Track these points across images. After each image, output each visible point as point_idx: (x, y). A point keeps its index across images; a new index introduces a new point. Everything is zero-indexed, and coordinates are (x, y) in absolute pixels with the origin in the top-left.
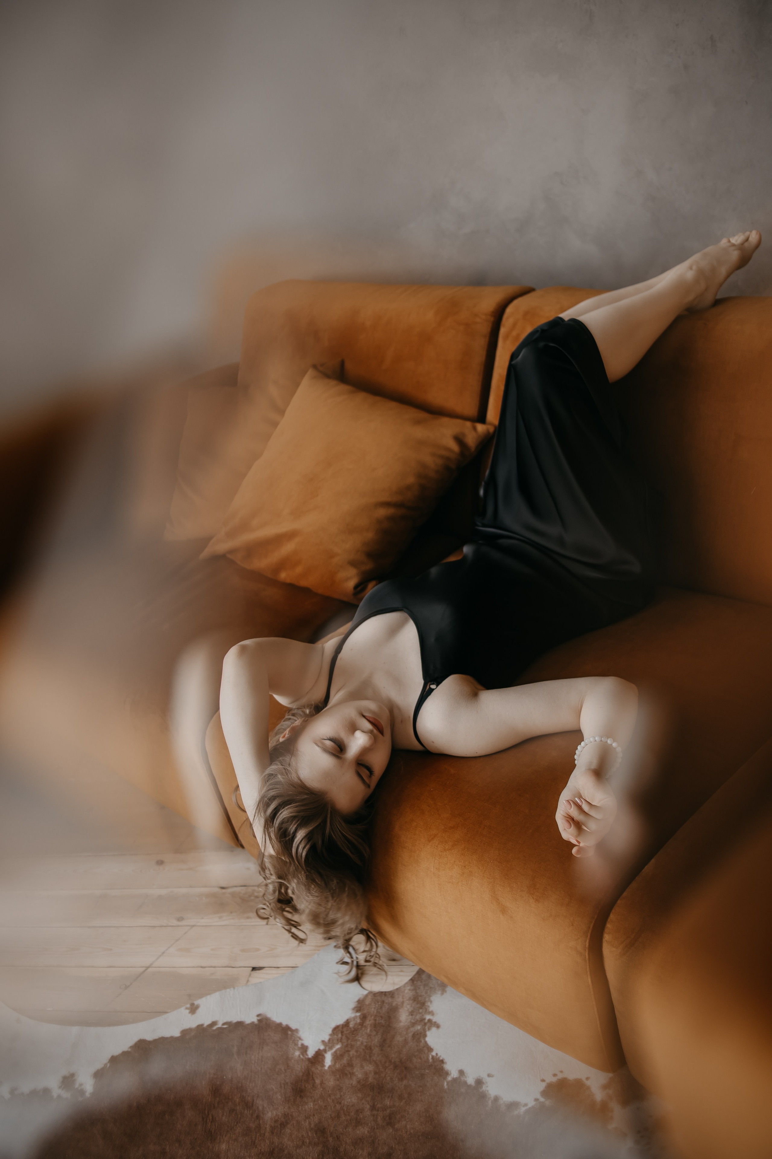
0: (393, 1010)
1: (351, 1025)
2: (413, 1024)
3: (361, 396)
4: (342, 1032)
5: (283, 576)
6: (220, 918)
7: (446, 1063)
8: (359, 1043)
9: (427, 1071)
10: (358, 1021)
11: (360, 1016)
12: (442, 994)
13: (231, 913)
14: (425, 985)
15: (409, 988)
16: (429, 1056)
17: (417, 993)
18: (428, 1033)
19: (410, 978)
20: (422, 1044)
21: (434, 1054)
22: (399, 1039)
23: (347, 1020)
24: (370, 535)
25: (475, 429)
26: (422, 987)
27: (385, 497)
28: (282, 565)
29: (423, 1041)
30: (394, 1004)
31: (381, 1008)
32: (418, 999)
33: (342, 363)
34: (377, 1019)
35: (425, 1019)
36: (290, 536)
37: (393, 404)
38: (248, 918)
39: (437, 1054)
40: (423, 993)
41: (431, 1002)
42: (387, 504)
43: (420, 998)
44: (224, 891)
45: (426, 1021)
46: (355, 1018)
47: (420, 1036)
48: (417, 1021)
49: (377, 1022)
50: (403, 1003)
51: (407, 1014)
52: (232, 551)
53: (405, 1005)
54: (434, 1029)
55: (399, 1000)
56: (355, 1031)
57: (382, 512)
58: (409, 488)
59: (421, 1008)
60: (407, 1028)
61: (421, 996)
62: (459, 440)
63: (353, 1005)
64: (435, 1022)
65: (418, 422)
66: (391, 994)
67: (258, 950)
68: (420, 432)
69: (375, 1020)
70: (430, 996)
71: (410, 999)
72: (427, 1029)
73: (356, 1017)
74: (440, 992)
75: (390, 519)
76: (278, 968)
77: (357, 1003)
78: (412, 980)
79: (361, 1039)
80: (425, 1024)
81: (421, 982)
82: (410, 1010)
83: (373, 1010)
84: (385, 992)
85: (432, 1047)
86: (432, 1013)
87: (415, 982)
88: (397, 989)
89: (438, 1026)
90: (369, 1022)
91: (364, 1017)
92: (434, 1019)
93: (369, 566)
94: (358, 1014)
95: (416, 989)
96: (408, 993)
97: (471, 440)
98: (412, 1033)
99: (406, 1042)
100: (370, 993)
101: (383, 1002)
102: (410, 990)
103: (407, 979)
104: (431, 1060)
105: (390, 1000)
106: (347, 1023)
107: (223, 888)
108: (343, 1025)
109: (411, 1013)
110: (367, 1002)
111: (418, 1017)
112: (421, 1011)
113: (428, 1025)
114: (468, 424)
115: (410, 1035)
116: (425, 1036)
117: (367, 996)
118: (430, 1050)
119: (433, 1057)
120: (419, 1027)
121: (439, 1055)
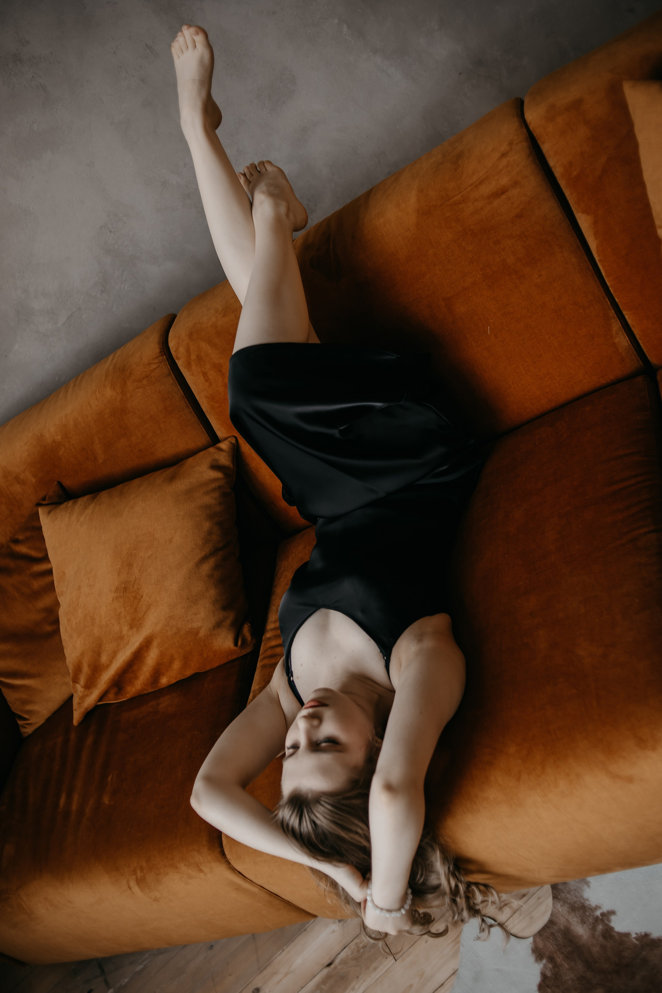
0: (567, 933)
1: (549, 974)
2: (594, 928)
3: (104, 496)
4: (548, 986)
5: (164, 681)
6: (353, 989)
7: (651, 934)
8: (570, 982)
9: (644, 953)
10: (550, 966)
11: (547, 961)
12: (589, 886)
13: (358, 978)
14: (569, 892)
15: (559, 905)
16: (633, 941)
17: (569, 904)
18: (612, 924)
19: (551, 898)
20: (617, 937)
21: (634, 935)
22: (595, 950)
23: (541, 973)
24: (212, 592)
25: (220, 450)
26: (568, 896)
27: (199, 555)
28: (157, 674)
29: (615, 934)
30: (562, 927)
31: (556, 940)
32: (575, 907)
33: (60, 484)
34: (563, 951)
35: (597, 917)
36: (146, 645)
37: (136, 481)
38: (375, 969)
39: (636, 934)
40: (575, 899)
41: (588, 900)
42: (204, 559)
43: (576, 905)
44: (332, 966)
45: (600, 917)
46: (545, 967)
47: (608, 933)
48: (593, 923)
49: (565, 953)
50: (567, 920)
51: (580, 926)
52: (102, 697)
53: (571, 921)
54: (613, 918)
55: (562, 921)
56: (557, 976)
57: (206, 568)
58: (210, 533)
59: (586, 911)
60: (593, 936)
61: (575, 903)
62: (215, 467)
63: (532, 959)
64: (608, 912)
65: (172, 479)
66: (551, 923)
67: (411, 986)
68: (181, 485)
69: (562, 953)
70: (582, 897)
71: (569, 912)
72: (608, 923)
73: (545, 965)
74: (585, 887)
75: (216, 567)
76: (442, 985)
77: (534, 954)
78: (555, 897)
79: (568, 978)
80: (602, 920)
81: (563, 892)
82: (579, 921)
83: (551, 947)
84: (546, 925)
85: (627, 932)
86: (597, 907)
87: (559, 897)
88: (552, 915)
89: (613, 913)
90: (559, 959)
91: (551, 959)
92: (605, 909)
93: (231, 616)
94: (544, 961)
95: (565, 901)
96: (562, 909)
97: (224, 460)
98: (601, 936)
99: (603, 947)
100: (535, 936)
101: (552, 934)
102: (561, 906)
103: (550, 900)
104: (637, 943)
105: (556, 927)
106: (544, 976)
107: (329, 965)
108: (542, 980)
109: (583, 922)
110: (541, 945)
111: (591, 920)
112: (587, 914)
113: (605, 918)
114: (211, 450)
115: (601, 939)
116: (612, 929)
117: (535, 941)
118: (627, 935)
119: (636, 938)
120: (600, 927)
121: (638, 932)
